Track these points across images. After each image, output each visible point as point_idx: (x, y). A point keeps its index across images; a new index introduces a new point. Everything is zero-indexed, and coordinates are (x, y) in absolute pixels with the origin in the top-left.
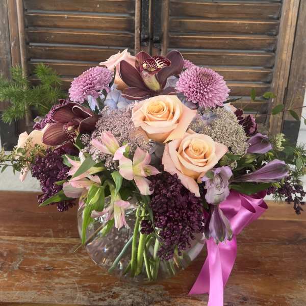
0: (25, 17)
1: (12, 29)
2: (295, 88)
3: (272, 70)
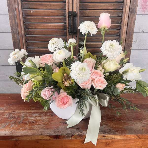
0: (24, 25)
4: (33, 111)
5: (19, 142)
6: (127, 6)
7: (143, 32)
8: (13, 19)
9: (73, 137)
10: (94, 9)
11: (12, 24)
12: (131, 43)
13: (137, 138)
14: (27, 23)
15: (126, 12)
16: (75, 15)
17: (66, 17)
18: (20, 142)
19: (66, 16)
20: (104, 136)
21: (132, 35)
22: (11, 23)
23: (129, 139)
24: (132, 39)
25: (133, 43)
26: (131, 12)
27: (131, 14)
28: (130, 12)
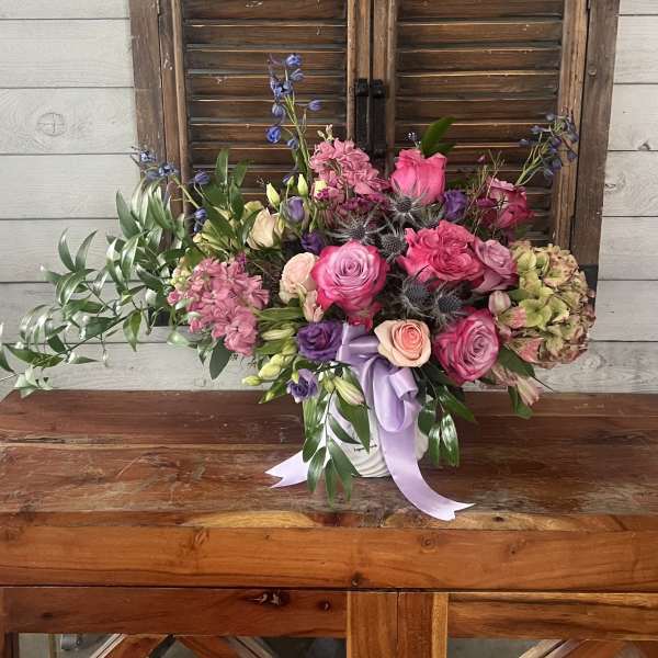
0: (188, 127)
1: (169, 145)
2: (585, 217)
3: (550, 191)
4: (233, 447)
5: (205, 534)
6: (574, 58)
7: (648, 149)
8: (149, 105)
9: (389, 519)
10: (450, 67)
11: (145, 124)
12: (599, 190)
13: (617, 527)
14: (198, 122)
15: (573, 76)
16: (380, 92)
17: (343, 98)
18: (208, 536)
19: (345, 95)
20: (499, 519)
21: (601, 161)
22: (141, 121)
23: (588, 533)
24: (603, 175)
25: (606, 190)
26: (593, 78)
27: (591, 86)
28: (587, 77)
